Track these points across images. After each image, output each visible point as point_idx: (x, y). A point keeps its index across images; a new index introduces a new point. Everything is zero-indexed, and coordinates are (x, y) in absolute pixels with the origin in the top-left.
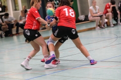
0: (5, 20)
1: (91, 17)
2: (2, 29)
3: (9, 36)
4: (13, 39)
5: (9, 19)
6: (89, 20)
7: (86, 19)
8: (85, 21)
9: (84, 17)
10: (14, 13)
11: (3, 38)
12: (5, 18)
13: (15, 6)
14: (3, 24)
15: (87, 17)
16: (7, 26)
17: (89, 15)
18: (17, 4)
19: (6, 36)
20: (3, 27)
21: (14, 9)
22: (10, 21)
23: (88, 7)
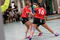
0: (16, 13)
1: (59, 12)
2: (15, 17)
3: (18, 21)
4: (20, 22)
5: (18, 12)
6: (58, 14)
7: (57, 13)
8: (56, 14)
9: (56, 12)
10: (21, 10)
11: (15, 22)
12: (16, 12)
13: (22, 6)
14: (15, 15)
15: (57, 12)
16: (17, 16)
17: (58, 11)
18: (23, 5)
19: (17, 21)
20: (15, 16)
21: (21, 7)
22: (19, 14)
23: (58, 7)
